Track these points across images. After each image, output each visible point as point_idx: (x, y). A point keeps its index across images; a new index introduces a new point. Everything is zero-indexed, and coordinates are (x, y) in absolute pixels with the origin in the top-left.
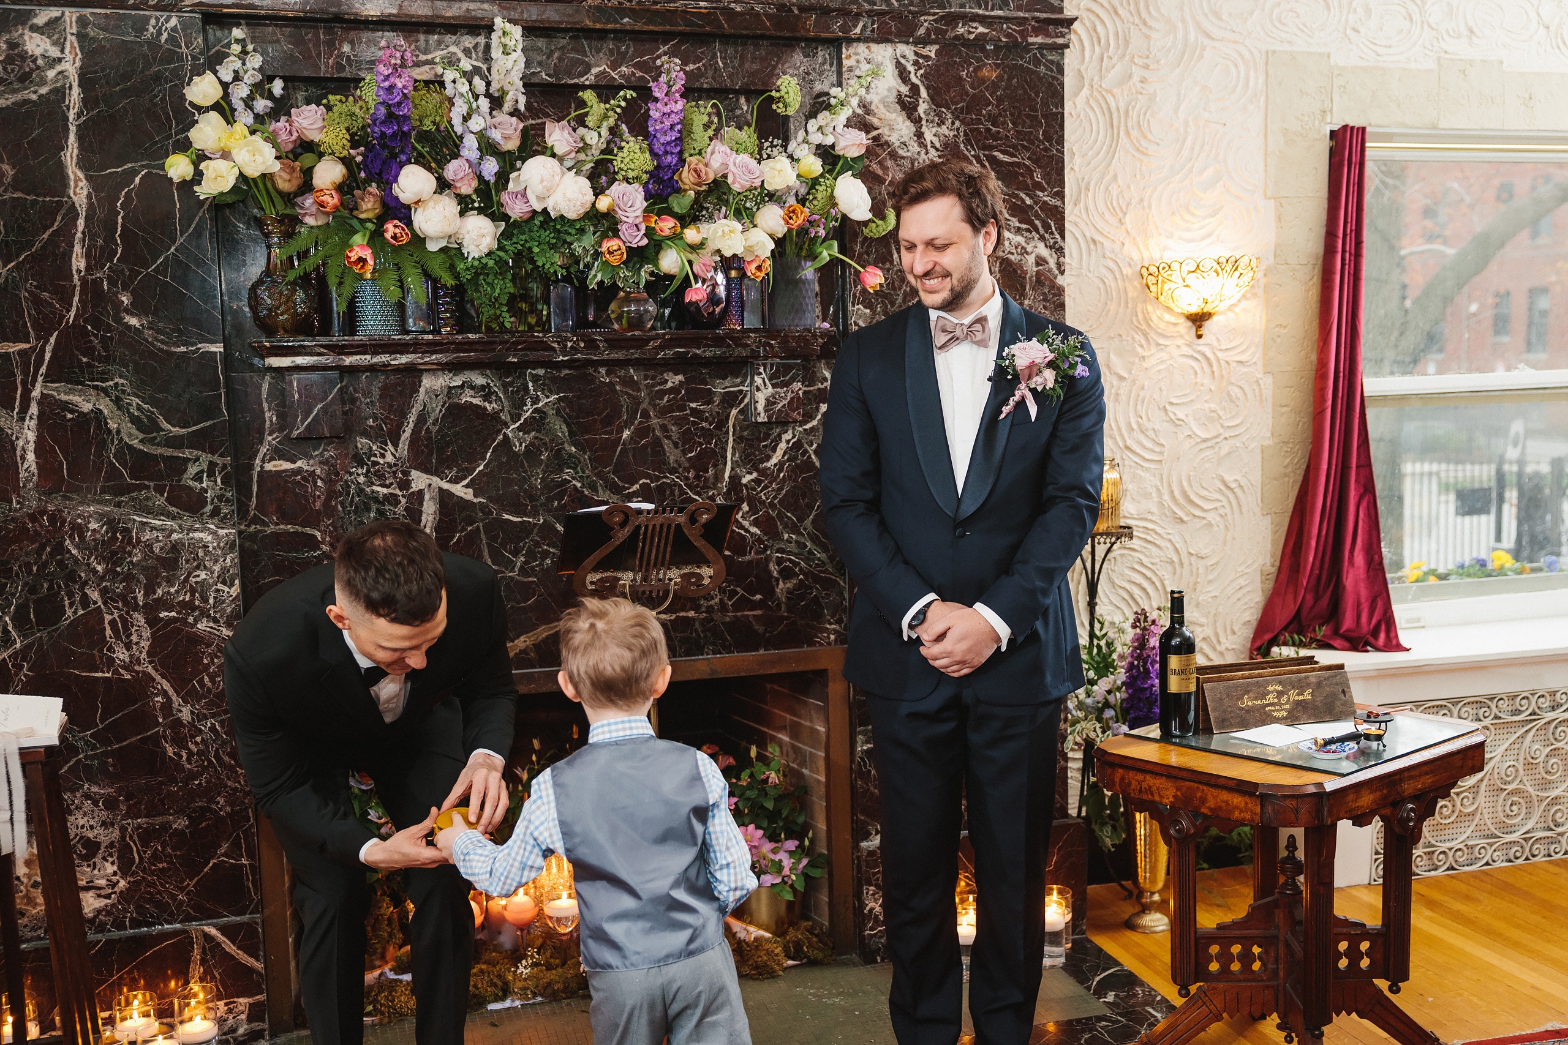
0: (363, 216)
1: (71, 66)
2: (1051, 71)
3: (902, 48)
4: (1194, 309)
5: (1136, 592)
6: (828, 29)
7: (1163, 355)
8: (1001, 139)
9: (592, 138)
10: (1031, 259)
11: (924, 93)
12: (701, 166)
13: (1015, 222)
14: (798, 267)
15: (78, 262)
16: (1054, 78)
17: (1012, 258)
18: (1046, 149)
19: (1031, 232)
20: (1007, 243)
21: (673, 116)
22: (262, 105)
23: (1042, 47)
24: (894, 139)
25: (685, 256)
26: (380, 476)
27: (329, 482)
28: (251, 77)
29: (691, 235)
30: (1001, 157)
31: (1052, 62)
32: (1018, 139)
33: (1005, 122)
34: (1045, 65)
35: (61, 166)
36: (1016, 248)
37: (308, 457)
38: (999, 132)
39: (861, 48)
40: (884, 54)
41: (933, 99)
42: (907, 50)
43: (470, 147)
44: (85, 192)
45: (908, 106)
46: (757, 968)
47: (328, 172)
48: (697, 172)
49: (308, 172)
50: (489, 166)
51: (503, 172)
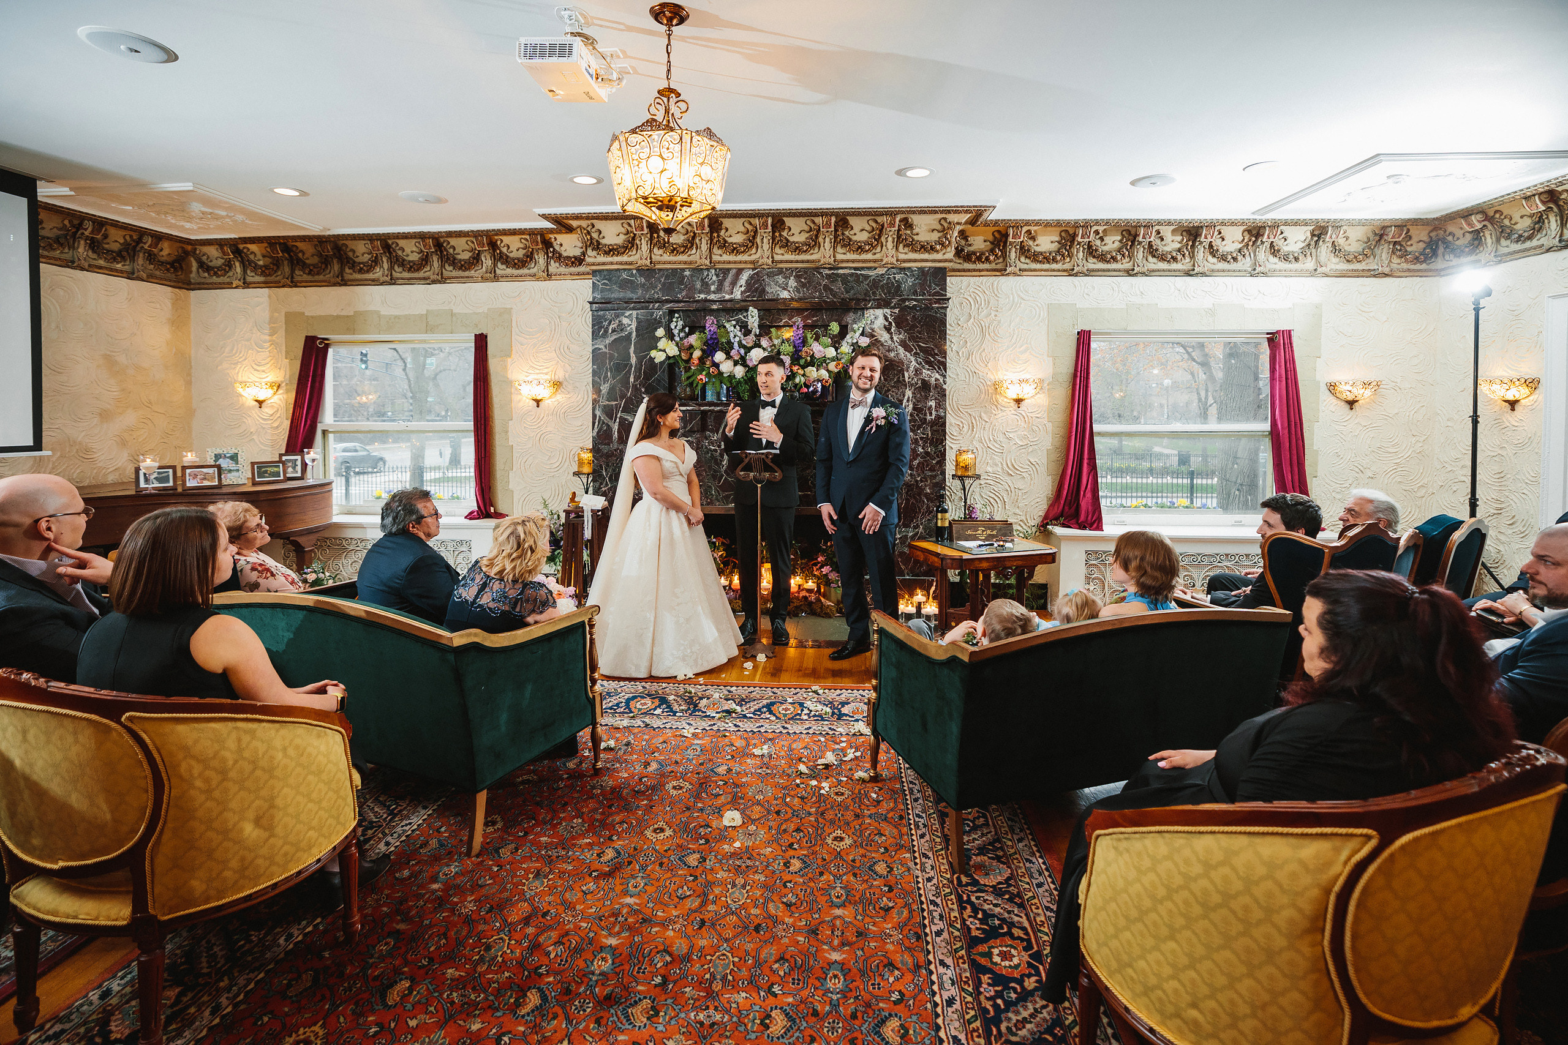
0: (708, 366)
1: (634, 326)
2: (942, 316)
3: (886, 310)
4: (1015, 397)
5: (992, 500)
6: (859, 305)
7: (1004, 414)
8: (922, 339)
9: (776, 342)
10: (933, 379)
11: (893, 324)
12: (809, 350)
13: (927, 367)
14: (845, 382)
15: (632, 380)
16: (943, 318)
17: (926, 378)
18: (939, 342)
19: (933, 370)
20: (924, 374)
21: (799, 335)
22: (682, 335)
23: (938, 308)
24: (882, 340)
25: (802, 378)
26: (713, 444)
27: (697, 444)
28: (680, 327)
29: (801, 372)
30: (922, 345)
31: (942, 313)
32: (928, 339)
33: (924, 333)
34: (939, 314)
35: (629, 353)
36: (927, 375)
37: (691, 436)
38: (921, 337)
39: (871, 310)
40: (879, 312)
41: (897, 326)
42: (888, 311)
43: (736, 347)
44: (634, 360)
45: (888, 329)
46: (825, 613)
47: (697, 354)
48: (807, 352)
49: (691, 354)
50: (742, 351)
51: (746, 353)
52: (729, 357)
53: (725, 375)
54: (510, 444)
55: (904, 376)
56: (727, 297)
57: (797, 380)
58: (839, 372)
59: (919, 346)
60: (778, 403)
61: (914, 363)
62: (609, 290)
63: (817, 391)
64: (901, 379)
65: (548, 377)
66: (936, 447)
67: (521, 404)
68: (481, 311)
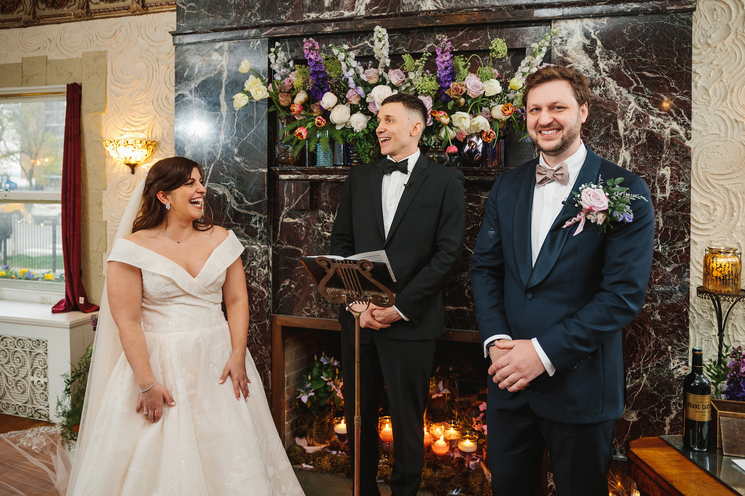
0: (314, 115)
1: (225, 63)
2: (683, 24)
3: (587, 20)
8: (648, 65)
9: (412, 76)
10: (668, 131)
11: (599, 43)
12: (459, 87)
13: (657, 110)
14: (520, 136)
15: (223, 138)
16: (684, 28)
17: (655, 131)
18: (679, 69)
19: (667, 116)
20: (651, 123)
21: (446, 63)
22: (281, 71)
23: (676, 12)
24: (580, 68)
25: (451, 130)
26: (327, 228)
27: (307, 229)
28: (281, 60)
30: (648, 74)
31: (683, 19)
32: (660, 64)
33: (651, 55)
34: (678, 21)
35: (218, 100)
36: (657, 125)
37: (299, 217)
38: (647, 61)
39: (563, 22)
40: (576, 25)
41: (605, 46)
42: (590, 22)
43: (352, 83)
44: (226, 110)
45: (590, 51)
47: (301, 97)
48: (457, 89)
49: (293, 98)
50: (361, 90)
51: (367, 93)
52: (342, 100)
53: (338, 128)
54: (104, 219)
55: (616, 127)
56: (347, 14)
57: (443, 134)
58: (509, 122)
59: (643, 77)
60: (410, 167)
61: (634, 105)
62: (197, 15)
63: (477, 151)
64: (612, 131)
65: (143, 136)
66: (672, 244)
67: (115, 170)
68: (74, 56)
